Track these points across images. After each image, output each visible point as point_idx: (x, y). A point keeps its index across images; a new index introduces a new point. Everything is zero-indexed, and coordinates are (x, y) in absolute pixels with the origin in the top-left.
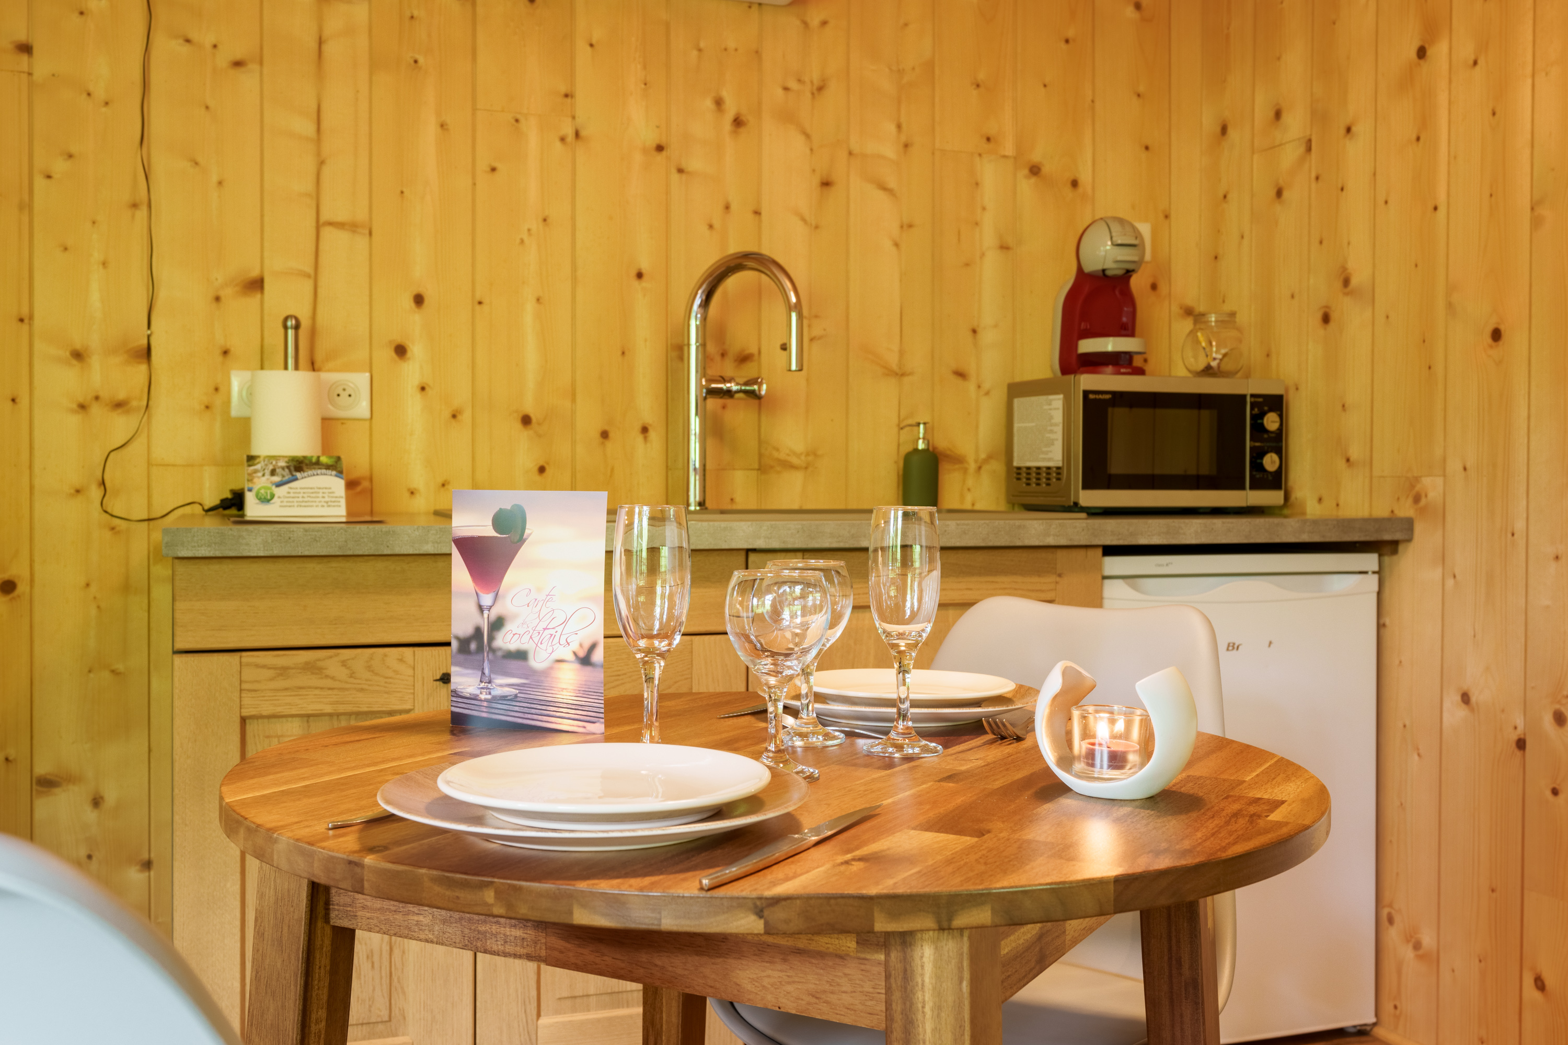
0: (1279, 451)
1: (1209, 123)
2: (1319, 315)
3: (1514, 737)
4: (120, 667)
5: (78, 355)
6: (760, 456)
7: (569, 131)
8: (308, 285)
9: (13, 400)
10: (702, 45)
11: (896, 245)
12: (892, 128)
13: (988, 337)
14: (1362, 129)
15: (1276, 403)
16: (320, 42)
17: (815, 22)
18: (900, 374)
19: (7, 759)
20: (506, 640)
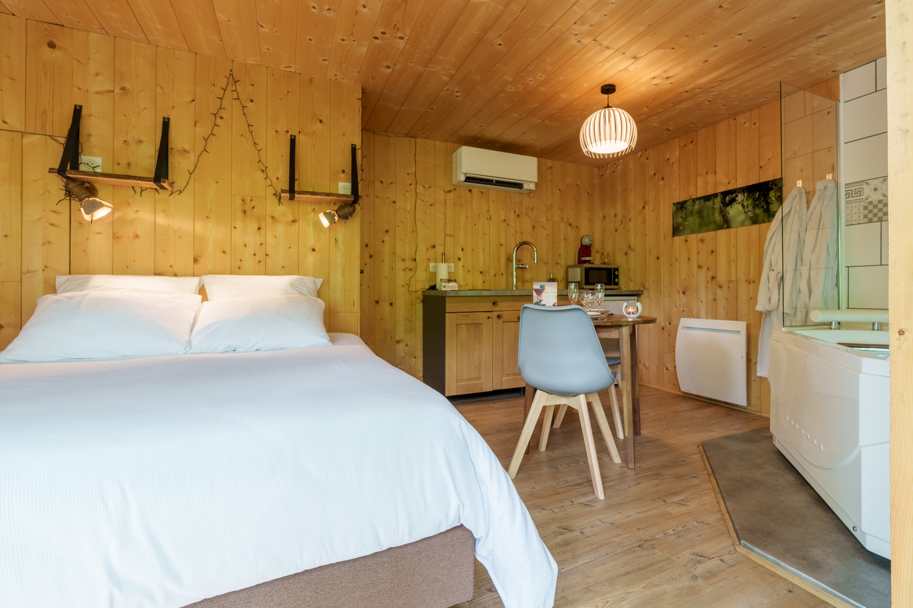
0: (618, 278)
1: (601, 215)
2: (625, 253)
3: (662, 327)
4: (411, 319)
5: (403, 260)
6: (522, 279)
7: (489, 217)
8: (443, 247)
9: (392, 269)
10: (512, 201)
11: (546, 239)
12: (545, 217)
13: (562, 256)
14: (633, 220)
15: (617, 269)
16: (446, 201)
17: (531, 197)
18: (547, 264)
19: (391, 337)
20: (542, 303)
